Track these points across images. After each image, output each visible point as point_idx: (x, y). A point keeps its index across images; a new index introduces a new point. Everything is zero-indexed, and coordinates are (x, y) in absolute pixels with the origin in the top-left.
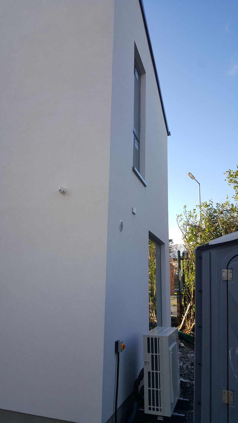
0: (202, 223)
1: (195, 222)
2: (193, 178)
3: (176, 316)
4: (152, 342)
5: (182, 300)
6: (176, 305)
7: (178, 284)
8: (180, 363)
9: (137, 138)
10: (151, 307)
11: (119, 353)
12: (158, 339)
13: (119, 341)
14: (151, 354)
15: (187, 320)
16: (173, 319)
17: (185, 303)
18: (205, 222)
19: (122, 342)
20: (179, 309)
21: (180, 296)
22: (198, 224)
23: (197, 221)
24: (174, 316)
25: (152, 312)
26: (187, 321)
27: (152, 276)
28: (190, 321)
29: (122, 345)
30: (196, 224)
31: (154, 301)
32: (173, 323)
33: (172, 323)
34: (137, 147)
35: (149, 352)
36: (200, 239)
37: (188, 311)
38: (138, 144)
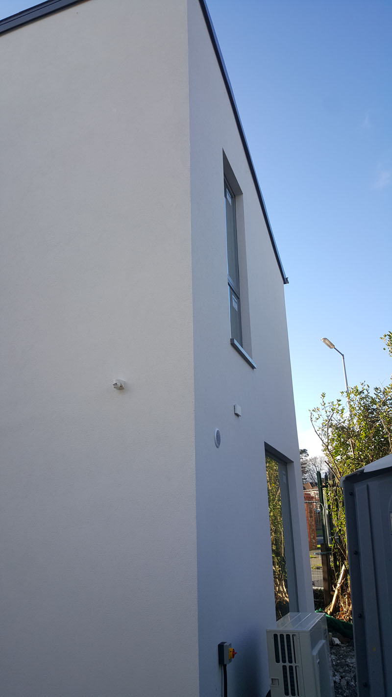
0: (353, 423)
1: (342, 420)
2: (331, 346)
3: (322, 588)
4: (282, 641)
5: (331, 560)
6: (321, 567)
7: (321, 529)
8: (334, 675)
9: (236, 292)
10: (278, 575)
11: (226, 665)
12: (293, 635)
13: (225, 643)
14: (281, 664)
15: (341, 594)
16: (317, 594)
17: (335, 563)
18: (357, 421)
19: (230, 645)
20: (327, 576)
21: (326, 552)
22: (346, 424)
23: (344, 419)
24: (319, 588)
25: (280, 583)
26: (342, 598)
27: (276, 519)
28: (346, 596)
29: (231, 649)
30: (342, 424)
31: (282, 563)
32: (317, 601)
33: (315, 601)
34: (235, 306)
35: (278, 661)
36: (352, 450)
37: (342, 579)
38: (238, 301)
